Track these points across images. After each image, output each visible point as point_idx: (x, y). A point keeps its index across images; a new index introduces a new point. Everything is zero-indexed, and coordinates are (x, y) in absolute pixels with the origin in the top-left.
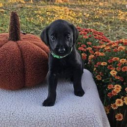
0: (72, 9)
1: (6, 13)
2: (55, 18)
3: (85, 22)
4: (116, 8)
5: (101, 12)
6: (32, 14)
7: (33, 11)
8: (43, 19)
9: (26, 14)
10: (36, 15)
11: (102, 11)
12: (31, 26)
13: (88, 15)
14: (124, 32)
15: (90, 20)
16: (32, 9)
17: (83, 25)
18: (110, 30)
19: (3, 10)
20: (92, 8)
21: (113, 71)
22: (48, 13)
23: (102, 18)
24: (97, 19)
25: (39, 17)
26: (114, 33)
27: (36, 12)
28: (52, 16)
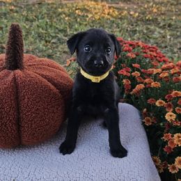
0: (113, 5)
1: (17, 12)
2: (87, 19)
3: (132, 25)
4: (177, 4)
5: (155, 10)
6: (55, 13)
7: (56, 9)
9: (45, 13)
10: (60, 14)
11: (157, 8)
12: (53, 31)
13: (137, 14)
15: (139, 23)
16: (55, 6)
17: (129, 29)
18: (169, 37)
19: (13, 7)
20: (143, 3)
21: (170, 113)
22: (77, 11)
23: (157, 19)
24: (150, 20)
25: (64, 18)
26: (176, 41)
27: (60, 10)
28: (83, 16)
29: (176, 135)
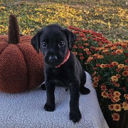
0: (72, 6)
2: (55, 15)
3: (86, 19)
4: (116, 5)
5: (101, 10)
6: (32, 11)
7: (33, 8)
8: (43, 17)
9: (26, 11)
10: (36, 12)
11: (102, 8)
12: (31, 23)
13: (89, 12)
14: (124, 30)
15: (90, 18)
16: (32, 6)
17: (83, 22)
18: (110, 27)
19: (3, 7)
20: (92, 5)
22: (48, 10)
23: (102, 15)
24: (97, 16)
25: (39, 15)
26: (115, 30)
27: (36, 9)
28: (52, 13)
29: (115, 93)
